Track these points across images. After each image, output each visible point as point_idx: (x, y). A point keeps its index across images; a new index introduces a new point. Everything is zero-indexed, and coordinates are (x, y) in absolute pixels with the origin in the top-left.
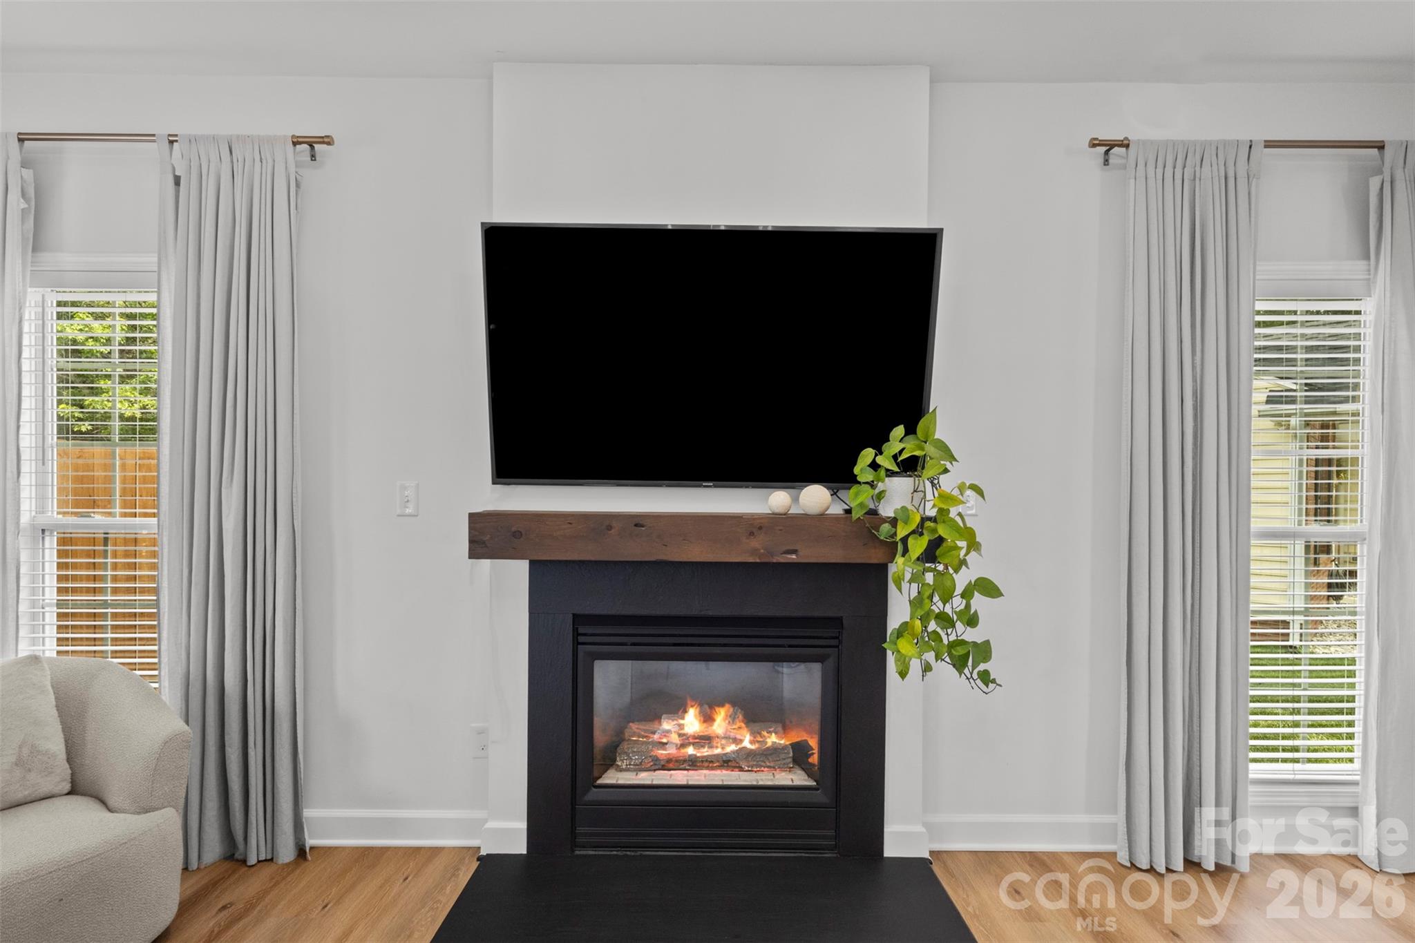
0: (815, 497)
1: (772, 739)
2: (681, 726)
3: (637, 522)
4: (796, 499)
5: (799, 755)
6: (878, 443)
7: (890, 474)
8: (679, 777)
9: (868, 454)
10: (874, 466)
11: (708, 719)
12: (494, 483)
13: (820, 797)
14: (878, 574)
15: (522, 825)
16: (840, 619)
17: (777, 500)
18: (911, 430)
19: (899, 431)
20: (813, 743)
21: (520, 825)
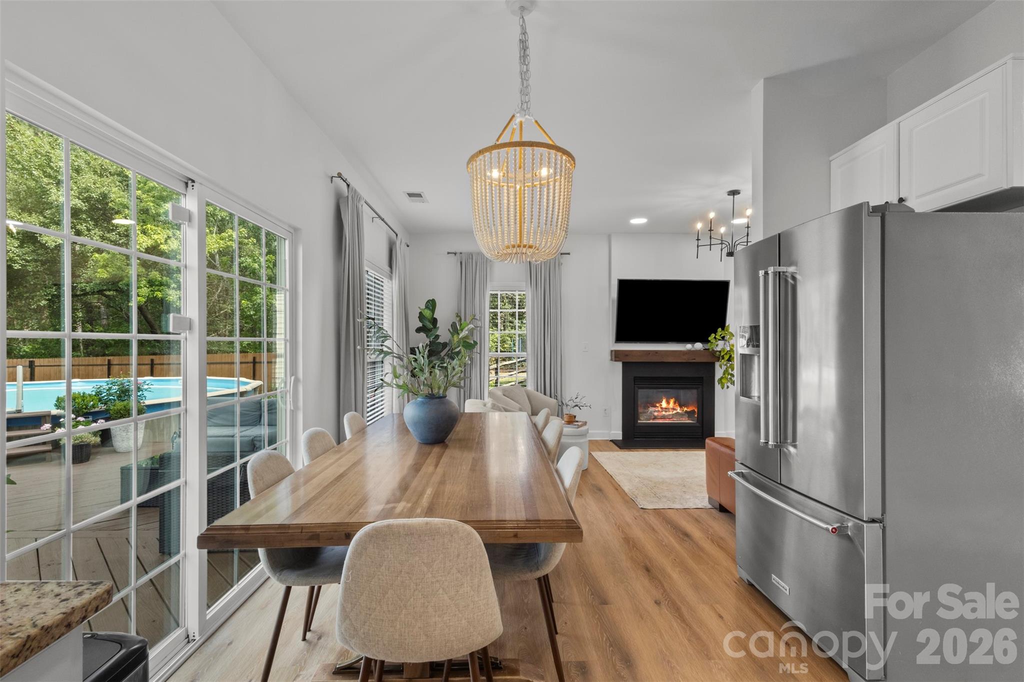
0: (699, 346)
1: (685, 409)
2: (661, 405)
3: (656, 352)
4: (693, 346)
5: (690, 414)
6: (715, 332)
7: (719, 340)
8: (661, 421)
9: (713, 335)
10: (715, 338)
11: (668, 403)
12: (615, 343)
13: (698, 425)
14: (712, 365)
15: (621, 433)
16: (703, 377)
17: (689, 346)
18: (723, 329)
19: (720, 329)
20: (696, 410)
21: (621, 432)
